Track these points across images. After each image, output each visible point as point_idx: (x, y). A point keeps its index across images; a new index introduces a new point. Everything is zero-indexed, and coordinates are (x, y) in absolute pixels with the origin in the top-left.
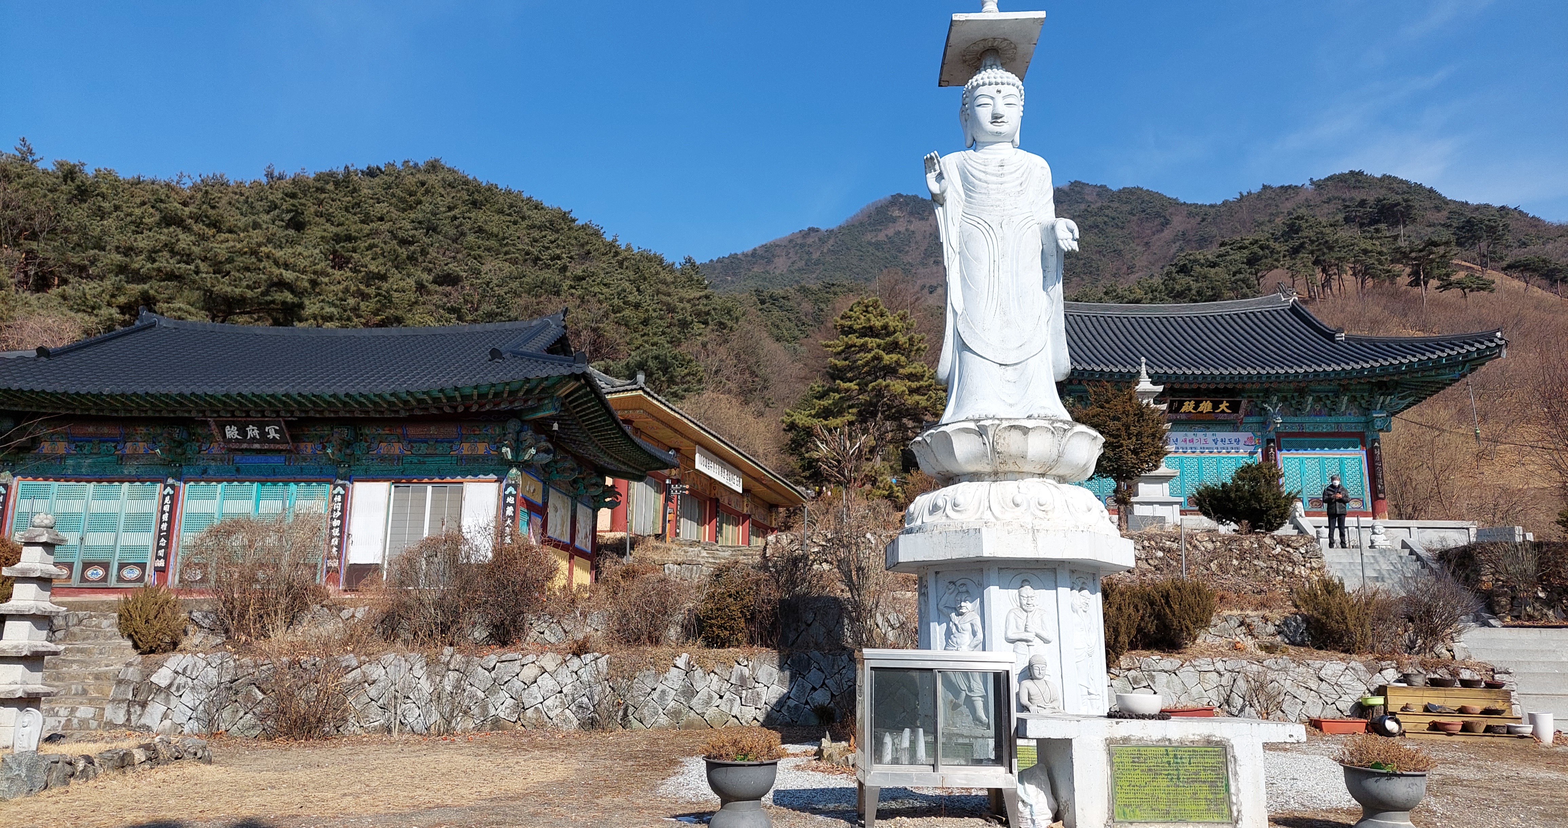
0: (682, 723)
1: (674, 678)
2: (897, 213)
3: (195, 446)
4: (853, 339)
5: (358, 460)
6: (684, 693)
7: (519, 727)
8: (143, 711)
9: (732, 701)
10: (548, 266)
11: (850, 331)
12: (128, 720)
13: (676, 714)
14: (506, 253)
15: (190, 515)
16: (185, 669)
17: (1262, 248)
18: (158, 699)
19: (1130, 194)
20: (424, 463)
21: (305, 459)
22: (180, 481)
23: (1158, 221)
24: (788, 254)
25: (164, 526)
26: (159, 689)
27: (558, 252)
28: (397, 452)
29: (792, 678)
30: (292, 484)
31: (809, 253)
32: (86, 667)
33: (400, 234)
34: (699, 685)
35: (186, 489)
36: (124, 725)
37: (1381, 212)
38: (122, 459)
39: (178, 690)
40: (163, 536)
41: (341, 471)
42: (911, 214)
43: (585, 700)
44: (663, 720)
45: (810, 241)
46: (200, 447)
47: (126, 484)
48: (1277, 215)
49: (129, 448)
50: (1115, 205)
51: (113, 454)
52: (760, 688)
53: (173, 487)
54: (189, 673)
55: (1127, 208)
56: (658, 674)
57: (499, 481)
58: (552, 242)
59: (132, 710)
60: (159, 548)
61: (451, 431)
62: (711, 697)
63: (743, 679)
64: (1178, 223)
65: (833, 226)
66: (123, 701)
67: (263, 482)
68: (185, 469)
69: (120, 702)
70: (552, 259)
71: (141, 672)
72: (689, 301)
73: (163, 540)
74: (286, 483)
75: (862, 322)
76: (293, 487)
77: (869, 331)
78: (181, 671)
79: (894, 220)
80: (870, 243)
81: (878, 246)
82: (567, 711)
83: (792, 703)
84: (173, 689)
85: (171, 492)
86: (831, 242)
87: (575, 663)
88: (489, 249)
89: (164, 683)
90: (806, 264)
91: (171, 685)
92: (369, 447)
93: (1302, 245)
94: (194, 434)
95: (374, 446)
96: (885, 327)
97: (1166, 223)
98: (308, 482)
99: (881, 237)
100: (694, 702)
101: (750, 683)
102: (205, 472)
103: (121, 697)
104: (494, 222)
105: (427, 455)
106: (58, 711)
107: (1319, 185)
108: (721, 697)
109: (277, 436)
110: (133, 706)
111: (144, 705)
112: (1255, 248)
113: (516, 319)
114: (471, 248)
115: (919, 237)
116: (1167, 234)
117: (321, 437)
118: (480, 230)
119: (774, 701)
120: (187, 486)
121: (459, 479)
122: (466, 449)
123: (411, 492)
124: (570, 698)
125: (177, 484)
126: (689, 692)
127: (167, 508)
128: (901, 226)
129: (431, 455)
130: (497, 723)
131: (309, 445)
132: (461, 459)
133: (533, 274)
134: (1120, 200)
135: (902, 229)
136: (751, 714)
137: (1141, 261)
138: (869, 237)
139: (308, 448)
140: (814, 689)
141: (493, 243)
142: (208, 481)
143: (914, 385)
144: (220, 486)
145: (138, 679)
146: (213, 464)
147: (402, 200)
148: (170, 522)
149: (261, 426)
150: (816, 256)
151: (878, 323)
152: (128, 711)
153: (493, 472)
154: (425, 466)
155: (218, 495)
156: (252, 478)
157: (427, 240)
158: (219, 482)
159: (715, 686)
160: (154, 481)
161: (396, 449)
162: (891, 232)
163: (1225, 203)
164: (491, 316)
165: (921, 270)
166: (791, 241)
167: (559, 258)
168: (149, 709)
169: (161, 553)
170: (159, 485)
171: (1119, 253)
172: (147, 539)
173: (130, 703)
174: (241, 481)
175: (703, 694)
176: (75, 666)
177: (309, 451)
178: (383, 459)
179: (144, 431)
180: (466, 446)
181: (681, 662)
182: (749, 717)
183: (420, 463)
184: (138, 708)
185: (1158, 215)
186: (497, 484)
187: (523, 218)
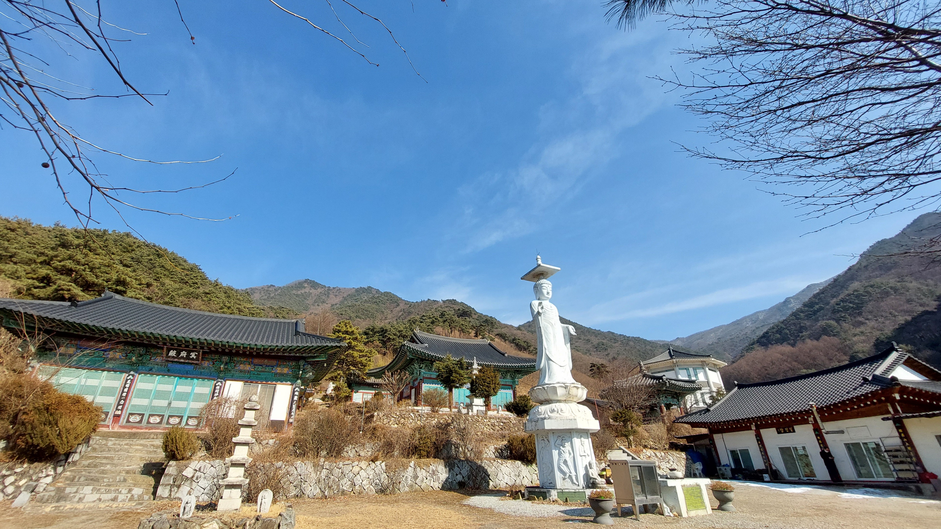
0: (413, 490)
1: (410, 471)
2: (306, 285)
3: (148, 357)
4: (341, 334)
5: (230, 371)
6: (414, 477)
7: (352, 494)
8: (178, 490)
9: (430, 480)
10: (191, 286)
11: (339, 331)
12: (170, 495)
13: (411, 486)
14: (172, 278)
15: (139, 390)
16: (200, 469)
17: (436, 319)
18: (186, 484)
19: (387, 294)
20: (260, 375)
21: (204, 368)
22: (137, 373)
23: (395, 304)
24: (260, 292)
25: (124, 394)
26: (187, 478)
27: (197, 281)
28: (248, 369)
29: (450, 471)
30: (195, 379)
31: (270, 294)
32: (115, 467)
33: (125, 262)
34: (419, 474)
35: (139, 377)
36: (167, 498)
37: (463, 313)
38: (106, 360)
39: (197, 479)
40: (123, 399)
41: (221, 375)
42: (311, 286)
43: (378, 481)
44: (407, 489)
45: (270, 289)
46: (151, 358)
47: (106, 372)
48: (432, 308)
49: (111, 354)
50: (383, 296)
51: (101, 357)
52: (440, 475)
53: (133, 375)
54: (202, 470)
55: (386, 298)
56: (404, 469)
57: (292, 385)
58: (194, 277)
59: (173, 489)
60: (119, 404)
61: (274, 362)
62: (423, 479)
63: (433, 471)
64: (402, 306)
65: (281, 285)
66: (168, 485)
67: (180, 377)
68: (140, 368)
69: (166, 485)
70: (193, 284)
71: (177, 470)
72: (248, 308)
73: (122, 401)
74: (192, 378)
75: (344, 329)
76: (195, 381)
77: (347, 332)
78: (198, 469)
79: (305, 288)
80: (294, 294)
81: (297, 296)
82: (371, 486)
83: (450, 480)
84: (194, 479)
85: (132, 378)
86: (279, 291)
87: (373, 465)
88: (165, 275)
89: (190, 476)
90: (268, 298)
91: (193, 477)
92: (235, 366)
93: (446, 320)
94: (148, 352)
95: (238, 365)
96: (353, 332)
97: (398, 305)
98: (204, 379)
99: (299, 293)
100: (417, 481)
101: (436, 473)
102: (151, 370)
103: (166, 483)
104: (169, 265)
105: (261, 371)
106: (121, 491)
107: (444, 302)
108: (427, 479)
109: (195, 357)
110: (173, 487)
111: (179, 487)
112: (434, 319)
113: (178, 306)
114: (158, 274)
115: (313, 295)
116: (398, 309)
117: (213, 359)
118: (163, 266)
119: (444, 480)
120: (140, 376)
121: (274, 382)
122: (279, 370)
123: (252, 387)
124: (372, 481)
125: (135, 374)
126: (416, 477)
127: (127, 386)
128: (307, 290)
129: (263, 371)
130: (343, 493)
131: (207, 362)
132: (276, 374)
133: (186, 289)
134: (384, 295)
135: (307, 291)
136: (437, 485)
137: (389, 316)
138: (294, 292)
139: (206, 364)
140: (457, 475)
141: (166, 273)
142: (152, 374)
143: (361, 354)
144: (158, 377)
145: (175, 474)
146: (156, 366)
147: (124, 248)
148: (128, 393)
149: (189, 352)
150: (272, 295)
151: (350, 330)
152: (171, 491)
153: (289, 380)
154: (260, 376)
155: (156, 381)
156: (175, 375)
157: (136, 267)
158: (158, 375)
159: (424, 475)
160: (122, 372)
161: (248, 367)
162: (303, 292)
163: (417, 302)
164: (166, 303)
165: (312, 307)
166: (262, 288)
167: (196, 283)
168: (181, 489)
169: (120, 407)
170: (124, 374)
171: (383, 312)
172: (112, 400)
173: (172, 486)
174: (169, 376)
175: (420, 478)
176: (108, 466)
177: (206, 365)
178: (241, 371)
179: (123, 347)
180: (279, 369)
181: (412, 464)
182: (436, 486)
183: (258, 374)
184: (176, 488)
185: (396, 302)
186: (291, 386)
187: (180, 265)
